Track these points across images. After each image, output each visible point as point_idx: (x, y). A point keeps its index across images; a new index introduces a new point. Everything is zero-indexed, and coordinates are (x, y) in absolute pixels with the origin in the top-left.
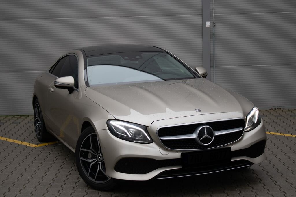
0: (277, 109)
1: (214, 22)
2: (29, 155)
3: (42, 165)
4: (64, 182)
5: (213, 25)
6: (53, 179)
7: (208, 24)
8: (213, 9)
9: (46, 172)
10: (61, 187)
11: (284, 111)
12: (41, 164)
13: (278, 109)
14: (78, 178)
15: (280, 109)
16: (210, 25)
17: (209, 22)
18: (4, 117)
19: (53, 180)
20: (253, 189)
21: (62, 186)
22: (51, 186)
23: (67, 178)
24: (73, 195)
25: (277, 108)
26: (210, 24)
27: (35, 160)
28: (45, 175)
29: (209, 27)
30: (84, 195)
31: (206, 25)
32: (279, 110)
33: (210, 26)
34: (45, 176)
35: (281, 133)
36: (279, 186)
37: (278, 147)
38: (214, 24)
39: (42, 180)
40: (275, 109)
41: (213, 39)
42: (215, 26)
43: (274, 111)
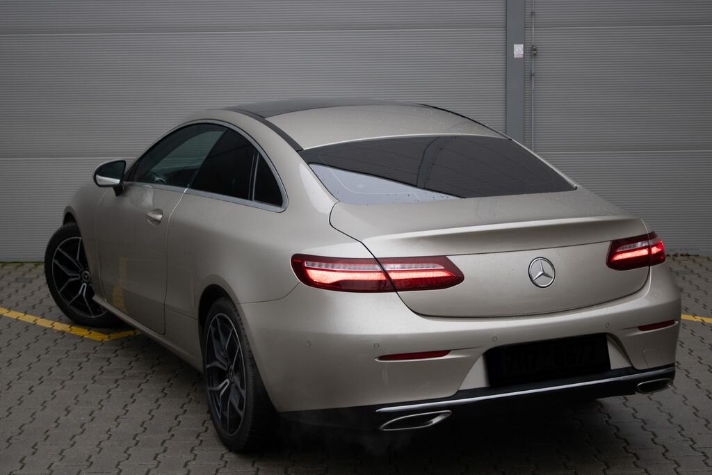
0: (679, 255)
1: (533, 46)
2: (86, 359)
3: (117, 387)
4: (169, 431)
5: (532, 52)
6: (143, 423)
7: (518, 50)
8: (532, 14)
9: (126, 406)
10: (162, 444)
11: (698, 260)
12: (115, 385)
13: (682, 255)
14: (205, 421)
15: (688, 255)
16: (524, 53)
17: (522, 45)
18: (33, 265)
19: (142, 426)
20: (638, 459)
21: (164, 441)
22: (138, 441)
23: (176, 422)
24: (192, 465)
25: (680, 252)
26: (524, 50)
27: (101, 374)
28: (125, 412)
29: (521, 56)
30: (218, 467)
31: (515, 53)
32: (686, 258)
33: (524, 55)
34: (125, 417)
35: (694, 315)
36: (703, 453)
37: (689, 349)
38: (535, 50)
39: (117, 426)
40: (676, 255)
41: (531, 85)
42: (535, 55)
43: (673, 259)
